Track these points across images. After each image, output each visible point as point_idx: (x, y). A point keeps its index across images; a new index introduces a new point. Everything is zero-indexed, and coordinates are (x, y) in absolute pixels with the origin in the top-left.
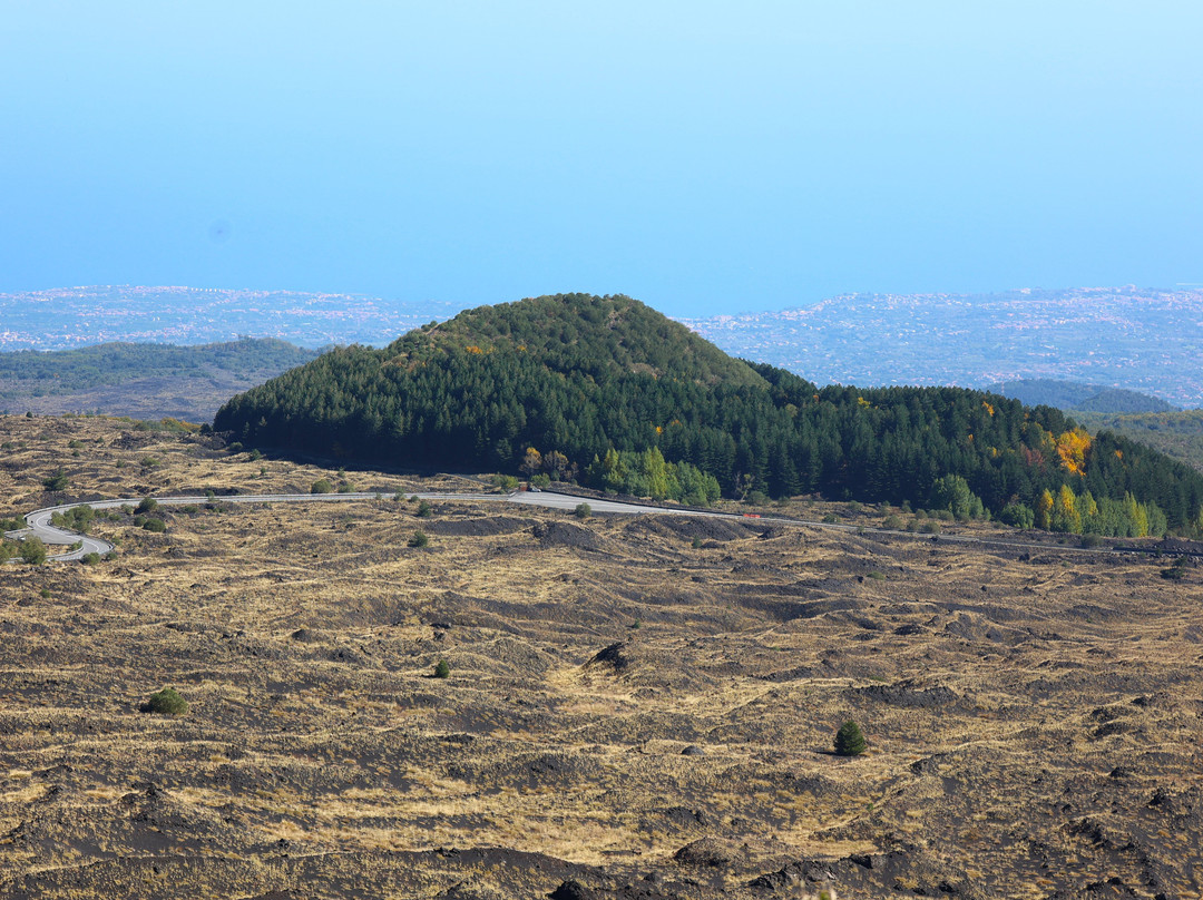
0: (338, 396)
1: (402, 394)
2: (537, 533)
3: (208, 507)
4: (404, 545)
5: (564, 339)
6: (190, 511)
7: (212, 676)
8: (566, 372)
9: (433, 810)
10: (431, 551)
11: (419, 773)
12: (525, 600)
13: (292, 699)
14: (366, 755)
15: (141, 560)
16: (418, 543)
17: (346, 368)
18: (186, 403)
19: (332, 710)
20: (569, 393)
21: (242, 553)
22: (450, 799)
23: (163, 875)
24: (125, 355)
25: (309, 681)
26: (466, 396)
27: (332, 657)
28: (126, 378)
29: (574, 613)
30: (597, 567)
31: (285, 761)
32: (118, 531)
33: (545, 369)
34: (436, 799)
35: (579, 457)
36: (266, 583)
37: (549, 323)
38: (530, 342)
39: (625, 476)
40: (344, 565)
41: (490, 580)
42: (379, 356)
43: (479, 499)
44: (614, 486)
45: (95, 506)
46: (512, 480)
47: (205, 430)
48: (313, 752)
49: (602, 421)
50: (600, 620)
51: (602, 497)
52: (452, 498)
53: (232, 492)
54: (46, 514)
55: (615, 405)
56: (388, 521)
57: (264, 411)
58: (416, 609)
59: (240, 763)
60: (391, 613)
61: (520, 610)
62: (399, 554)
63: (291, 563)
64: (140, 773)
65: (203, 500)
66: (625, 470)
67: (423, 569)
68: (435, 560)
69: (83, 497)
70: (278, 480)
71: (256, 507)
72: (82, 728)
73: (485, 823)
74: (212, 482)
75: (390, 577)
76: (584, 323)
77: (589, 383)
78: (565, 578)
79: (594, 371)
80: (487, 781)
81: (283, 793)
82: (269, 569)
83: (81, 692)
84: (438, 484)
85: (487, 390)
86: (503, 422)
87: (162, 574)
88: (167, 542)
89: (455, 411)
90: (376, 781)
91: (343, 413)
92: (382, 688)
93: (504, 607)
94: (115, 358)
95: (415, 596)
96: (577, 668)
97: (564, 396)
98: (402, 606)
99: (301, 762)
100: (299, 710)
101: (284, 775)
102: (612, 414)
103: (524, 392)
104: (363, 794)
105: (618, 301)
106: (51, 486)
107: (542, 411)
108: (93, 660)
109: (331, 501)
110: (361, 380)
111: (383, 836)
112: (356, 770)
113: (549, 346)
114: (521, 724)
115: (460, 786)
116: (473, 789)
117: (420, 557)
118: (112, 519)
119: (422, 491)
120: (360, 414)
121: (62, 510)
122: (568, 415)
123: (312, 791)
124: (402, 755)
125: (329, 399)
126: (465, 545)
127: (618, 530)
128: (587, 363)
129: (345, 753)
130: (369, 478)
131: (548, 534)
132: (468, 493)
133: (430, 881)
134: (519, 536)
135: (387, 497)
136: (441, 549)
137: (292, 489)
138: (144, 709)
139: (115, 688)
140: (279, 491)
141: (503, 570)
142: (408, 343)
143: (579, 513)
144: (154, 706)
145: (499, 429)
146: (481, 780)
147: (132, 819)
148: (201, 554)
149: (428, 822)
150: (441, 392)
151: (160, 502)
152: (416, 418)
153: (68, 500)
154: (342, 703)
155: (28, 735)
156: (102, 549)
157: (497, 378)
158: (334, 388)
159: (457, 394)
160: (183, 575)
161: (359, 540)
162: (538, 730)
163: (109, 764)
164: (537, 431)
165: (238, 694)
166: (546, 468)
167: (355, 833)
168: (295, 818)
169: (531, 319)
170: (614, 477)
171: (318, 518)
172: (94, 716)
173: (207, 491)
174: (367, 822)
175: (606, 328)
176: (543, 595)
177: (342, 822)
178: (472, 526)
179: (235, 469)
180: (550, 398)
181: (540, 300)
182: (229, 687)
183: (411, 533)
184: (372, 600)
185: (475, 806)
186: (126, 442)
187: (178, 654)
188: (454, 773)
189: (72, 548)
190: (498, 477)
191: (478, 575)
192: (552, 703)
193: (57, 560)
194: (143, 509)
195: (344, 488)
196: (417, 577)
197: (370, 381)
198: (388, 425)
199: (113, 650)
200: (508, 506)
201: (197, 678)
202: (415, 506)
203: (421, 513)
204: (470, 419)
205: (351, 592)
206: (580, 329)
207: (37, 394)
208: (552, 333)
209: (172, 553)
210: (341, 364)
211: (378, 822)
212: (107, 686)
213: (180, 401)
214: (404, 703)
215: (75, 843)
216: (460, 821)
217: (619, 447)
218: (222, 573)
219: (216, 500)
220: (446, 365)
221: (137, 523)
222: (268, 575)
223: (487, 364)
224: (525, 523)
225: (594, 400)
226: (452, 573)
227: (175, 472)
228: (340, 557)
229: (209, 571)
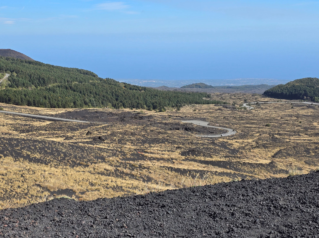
0: (280, 90)
1: (288, 90)
2: (307, 106)
3: (264, 103)
4: (290, 108)
5: (308, 83)
6: (262, 104)
7: (273, 122)
8: (309, 87)
9: (305, 139)
10: (294, 109)
11: (301, 134)
12: (307, 115)
13: (283, 125)
14: (295, 132)
15: (258, 109)
16: (292, 108)
17: (280, 87)
18: (255, 92)
19: (288, 127)
20: (310, 90)
21: (270, 109)
22: (306, 138)
23: (280, 144)
24: (247, 86)
25: (284, 123)
26: (296, 90)
27: (286, 121)
28: (247, 89)
29: (313, 116)
30: (316, 111)
31: (285, 132)
32: (255, 106)
33: (307, 87)
34: (304, 137)
35: (311, 97)
36: (274, 112)
37: (306, 81)
38: (304, 83)
39: (317, 100)
40: (283, 110)
41: (302, 112)
42: (284, 85)
43: (298, 103)
44: (316, 101)
45: (251, 103)
46: (303, 100)
47: (262, 94)
48: (288, 131)
49: (314, 93)
50: (317, 117)
51: (314, 102)
52: (295, 102)
53: (267, 102)
54: (245, 104)
55: (316, 91)
56: (288, 105)
57: (270, 92)
58: (294, 116)
59: (280, 132)
60: (291, 116)
61: (307, 116)
62: (290, 109)
63: (276, 110)
64: (268, 133)
65: (264, 102)
66: (317, 99)
67: (293, 111)
68: (295, 110)
69: (249, 102)
70: (273, 100)
71: (270, 103)
72: (259, 128)
73: (311, 140)
74: (265, 100)
75: (289, 111)
76: (311, 81)
77: (312, 88)
78: (312, 112)
79: (313, 87)
80: (310, 135)
81: (285, 136)
82: (274, 110)
83: (257, 124)
84: (293, 101)
85: (299, 89)
86: (301, 93)
87: (261, 111)
88: (261, 107)
89: (295, 92)
90: (296, 135)
91: (280, 92)
92: (294, 124)
93: (305, 115)
94: (246, 87)
95: (293, 114)
96: (317, 123)
97: (309, 90)
98: (292, 115)
99: (287, 132)
100: (284, 127)
101: (285, 134)
102: (316, 92)
103: (304, 89)
104: (295, 136)
105: (315, 78)
106: (245, 101)
107: (306, 92)
108: (258, 120)
109: (280, 103)
110: (283, 88)
111: (300, 141)
112: (294, 134)
113: (306, 84)
114: (312, 129)
115: (307, 136)
116: (309, 136)
117: (293, 109)
118: (253, 105)
119: (291, 102)
120: (282, 92)
121: (247, 104)
122: (310, 92)
123: (289, 136)
124: (299, 132)
125: (278, 91)
126: (298, 108)
127: (317, 107)
128: (312, 86)
129: (292, 132)
130: (284, 100)
131: (309, 107)
132: (297, 102)
133: (313, 146)
134: (305, 107)
135: (287, 102)
136: (295, 108)
137: (274, 101)
138: (265, 126)
139: (261, 123)
140: (273, 101)
141: (304, 111)
142: (288, 84)
143: (312, 104)
144: (267, 126)
145: (301, 94)
146: (309, 135)
147: (271, 138)
148: (265, 109)
149: (305, 140)
150: (293, 90)
151: (259, 103)
152: (290, 93)
153: (248, 102)
154: (289, 126)
155: (253, 128)
156: (253, 108)
157: (300, 88)
158: (279, 89)
159: (295, 90)
160: (264, 111)
161: (284, 107)
162: (314, 130)
163: (264, 132)
164: (306, 94)
165: (276, 125)
166: (307, 99)
167: (296, 141)
168: (288, 139)
169: (304, 81)
170: (316, 100)
171: (279, 105)
172: (260, 127)
173: (264, 101)
174: (297, 140)
175: (314, 82)
176: (309, 114)
177: (294, 140)
178: (298, 106)
179: (267, 99)
180: (307, 90)
181: (305, 78)
182: (275, 124)
183: (291, 107)
184: (288, 114)
185: (309, 138)
186: (253, 96)
187: (268, 120)
188: (306, 134)
189: (249, 108)
190: (301, 100)
191: (300, 112)
192: (315, 127)
193: (248, 109)
194: (257, 103)
195: (281, 101)
196: (293, 112)
197: (284, 88)
198: (286, 94)
199: (260, 119)
200: (302, 104)
201: (271, 123)
202: (291, 103)
203: (291, 104)
204: (297, 93)
205: (285, 113)
206: (310, 82)
207: (237, 91)
208: (307, 82)
209: (262, 109)
210: (280, 86)
211: (298, 140)
212: (260, 123)
213: (254, 92)
214: (297, 126)
215: (265, 140)
216: (308, 140)
217: (317, 96)
218: (268, 111)
219: (266, 103)
220: (294, 86)
221: (257, 105)
222: (274, 111)
223: (299, 86)
224: (305, 105)
225: (313, 91)
226: (297, 111)
227: (260, 99)
228: (282, 109)
229: (267, 111)
